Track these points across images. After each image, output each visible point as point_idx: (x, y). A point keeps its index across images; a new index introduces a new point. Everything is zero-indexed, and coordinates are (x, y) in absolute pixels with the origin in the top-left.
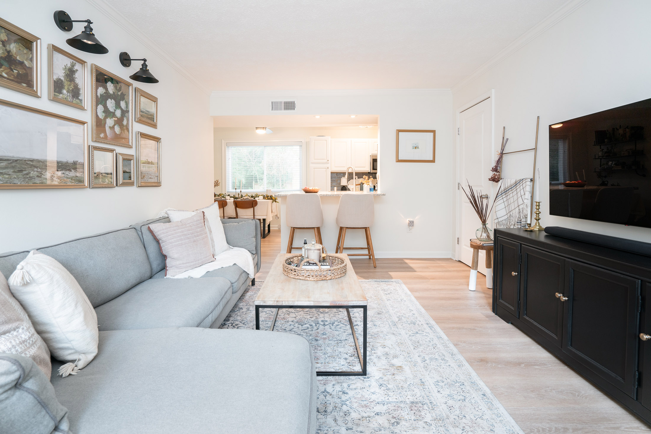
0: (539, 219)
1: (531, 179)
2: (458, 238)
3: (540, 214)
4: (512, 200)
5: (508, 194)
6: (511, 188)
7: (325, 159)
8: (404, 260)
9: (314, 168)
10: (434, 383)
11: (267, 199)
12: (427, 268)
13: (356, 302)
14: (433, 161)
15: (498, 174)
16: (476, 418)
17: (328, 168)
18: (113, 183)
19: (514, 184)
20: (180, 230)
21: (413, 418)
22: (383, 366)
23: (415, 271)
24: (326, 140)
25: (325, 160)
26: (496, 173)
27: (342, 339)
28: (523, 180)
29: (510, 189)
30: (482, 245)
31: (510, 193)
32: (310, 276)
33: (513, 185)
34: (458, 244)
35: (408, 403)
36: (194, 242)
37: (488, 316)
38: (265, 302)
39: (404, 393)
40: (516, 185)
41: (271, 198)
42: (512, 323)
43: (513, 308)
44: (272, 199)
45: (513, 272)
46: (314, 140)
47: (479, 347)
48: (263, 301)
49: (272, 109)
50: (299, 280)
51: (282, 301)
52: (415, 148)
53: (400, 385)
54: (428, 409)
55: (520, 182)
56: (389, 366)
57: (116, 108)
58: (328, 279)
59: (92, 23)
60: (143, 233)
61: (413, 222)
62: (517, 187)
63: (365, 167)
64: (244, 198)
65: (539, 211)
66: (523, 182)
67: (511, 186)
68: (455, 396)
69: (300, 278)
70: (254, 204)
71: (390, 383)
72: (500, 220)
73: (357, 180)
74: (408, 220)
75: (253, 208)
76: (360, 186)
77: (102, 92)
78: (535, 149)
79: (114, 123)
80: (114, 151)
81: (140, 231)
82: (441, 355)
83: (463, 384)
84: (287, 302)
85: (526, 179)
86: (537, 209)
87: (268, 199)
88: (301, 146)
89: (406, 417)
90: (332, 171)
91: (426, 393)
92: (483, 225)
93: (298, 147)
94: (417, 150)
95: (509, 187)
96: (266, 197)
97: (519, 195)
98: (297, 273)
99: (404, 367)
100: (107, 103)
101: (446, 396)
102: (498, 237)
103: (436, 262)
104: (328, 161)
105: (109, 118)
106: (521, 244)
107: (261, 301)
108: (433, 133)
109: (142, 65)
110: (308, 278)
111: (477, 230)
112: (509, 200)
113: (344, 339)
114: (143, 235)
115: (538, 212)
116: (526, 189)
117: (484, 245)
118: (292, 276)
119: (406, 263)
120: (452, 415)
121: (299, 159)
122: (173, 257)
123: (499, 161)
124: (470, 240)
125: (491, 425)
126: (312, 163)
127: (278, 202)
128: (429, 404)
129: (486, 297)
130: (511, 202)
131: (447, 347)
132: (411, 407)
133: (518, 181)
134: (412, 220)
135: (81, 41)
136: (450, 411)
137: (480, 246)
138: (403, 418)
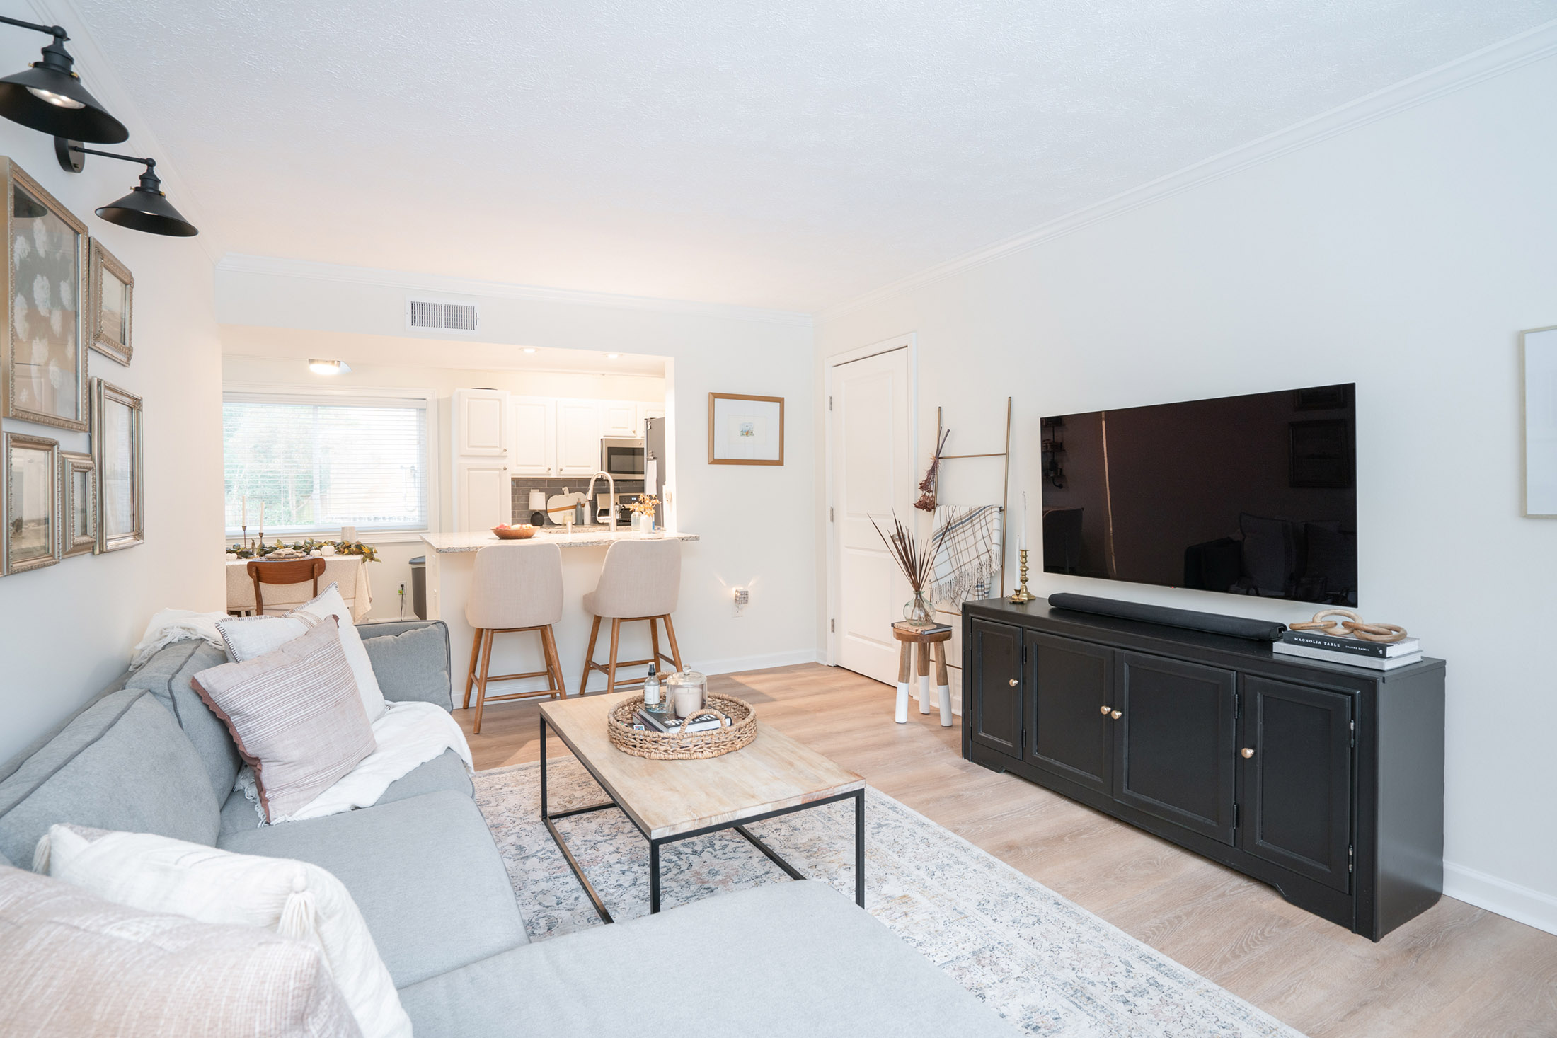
0: (1026, 581)
1: (1001, 508)
2: (833, 620)
3: (1027, 572)
4: (963, 545)
5: (955, 534)
6: (962, 523)
7: (497, 447)
8: (732, 677)
9: (469, 469)
10: (978, 907)
11: (348, 554)
12: (789, 688)
13: (848, 786)
14: (780, 463)
15: (931, 494)
16: (1075, 945)
17: (505, 469)
18: (50, 551)
19: (967, 516)
20: (296, 678)
21: (995, 978)
22: (875, 904)
23: (774, 700)
24: (499, 400)
25: (498, 449)
26: (927, 494)
27: (758, 874)
28: (984, 508)
29: (959, 524)
30: (921, 634)
31: (958, 532)
32: (705, 749)
33: (965, 517)
34: (833, 631)
35: (969, 956)
36: (335, 706)
37: (963, 768)
38: (673, 827)
39: (949, 941)
40: (972, 517)
41: (359, 549)
42: (1007, 771)
43: (1009, 744)
44: (361, 553)
45: (1011, 680)
46: (469, 398)
47: (991, 826)
48: (670, 826)
49: (414, 322)
50: (679, 763)
51: (711, 817)
52: (747, 434)
53: (932, 930)
54: (1003, 955)
55: (979, 512)
56: (886, 902)
57: (53, 304)
58: (738, 747)
59: (68, 39)
60: (177, 702)
61: (746, 593)
62: (974, 522)
63: (589, 466)
64: (280, 554)
65: (1025, 567)
66: (987, 513)
67: (961, 519)
68: (1022, 919)
69: (680, 756)
70: (315, 571)
71: (914, 931)
72: (941, 582)
73: (567, 496)
74: (734, 589)
75: (312, 582)
76: (576, 511)
77: (24, 252)
78: (1006, 454)
79: (47, 354)
80: (56, 447)
81: (169, 695)
82: (949, 856)
83: (1017, 895)
84: (719, 817)
85: (991, 507)
86: (1023, 563)
87: (351, 553)
88: (422, 410)
89: (985, 981)
90: (514, 475)
91: (980, 930)
92: (917, 594)
93: (414, 413)
94: (750, 437)
95: (958, 521)
96: (342, 548)
97: (979, 536)
98: (671, 747)
99: (910, 895)
100: (34, 289)
101: (1011, 923)
102: (972, 617)
103: (793, 674)
104: (505, 451)
105: (37, 338)
106: (1023, 628)
107: (665, 829)
108: (779, 403)
109: (141, 178)
110: (698, 753)
111: (907, 604)
112: (957, 545)
113: (763, 872)
114: (178, 709)
115: (1025, 569)
116: (992, 524)
117: (926, 633)
118: (658, 756)
119: (741, 684)
120: (1042, 952)
121: (419, 443)
122: (286, 760)
123: (933, 471)
124: (893, 625)
125: (1100, 948)
126: (462, 456)
127: (378, 561)
128: (999, 946)
129: (930, 731)
130: (962, 549)
131: (946, 839)
132: (978, 961)
133: (975, 511)
134: (742, 588)
135: (27, 90)
136: (1035, 947)
137: (917, 636)
138: (983, 984)
